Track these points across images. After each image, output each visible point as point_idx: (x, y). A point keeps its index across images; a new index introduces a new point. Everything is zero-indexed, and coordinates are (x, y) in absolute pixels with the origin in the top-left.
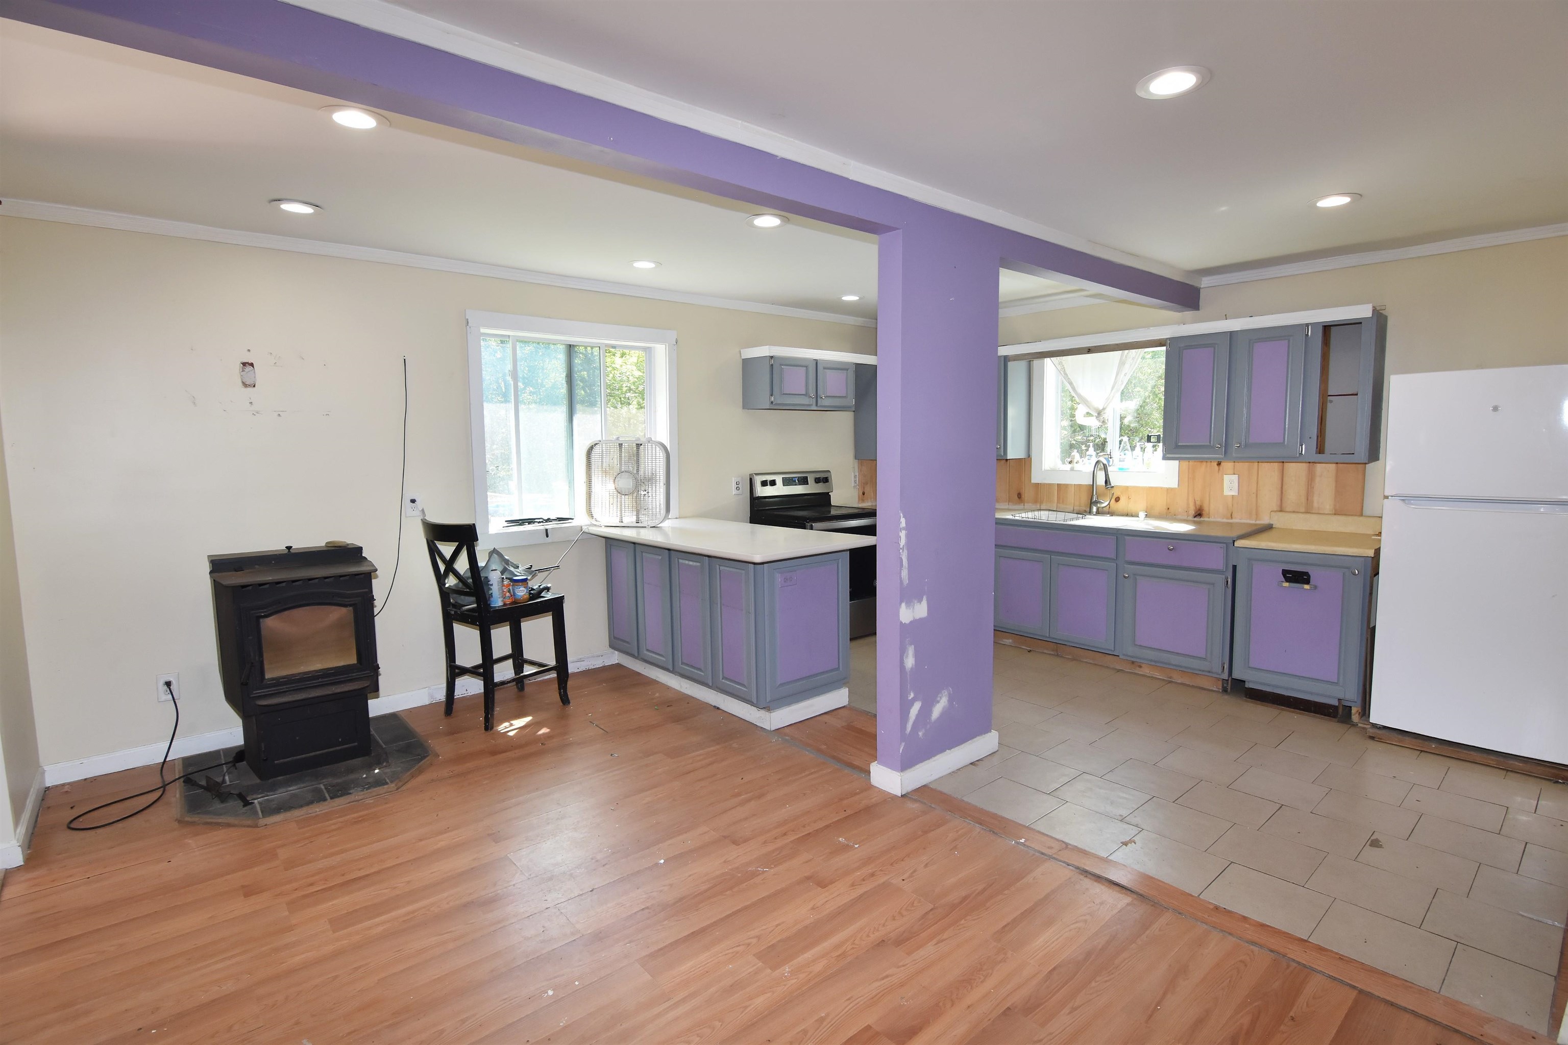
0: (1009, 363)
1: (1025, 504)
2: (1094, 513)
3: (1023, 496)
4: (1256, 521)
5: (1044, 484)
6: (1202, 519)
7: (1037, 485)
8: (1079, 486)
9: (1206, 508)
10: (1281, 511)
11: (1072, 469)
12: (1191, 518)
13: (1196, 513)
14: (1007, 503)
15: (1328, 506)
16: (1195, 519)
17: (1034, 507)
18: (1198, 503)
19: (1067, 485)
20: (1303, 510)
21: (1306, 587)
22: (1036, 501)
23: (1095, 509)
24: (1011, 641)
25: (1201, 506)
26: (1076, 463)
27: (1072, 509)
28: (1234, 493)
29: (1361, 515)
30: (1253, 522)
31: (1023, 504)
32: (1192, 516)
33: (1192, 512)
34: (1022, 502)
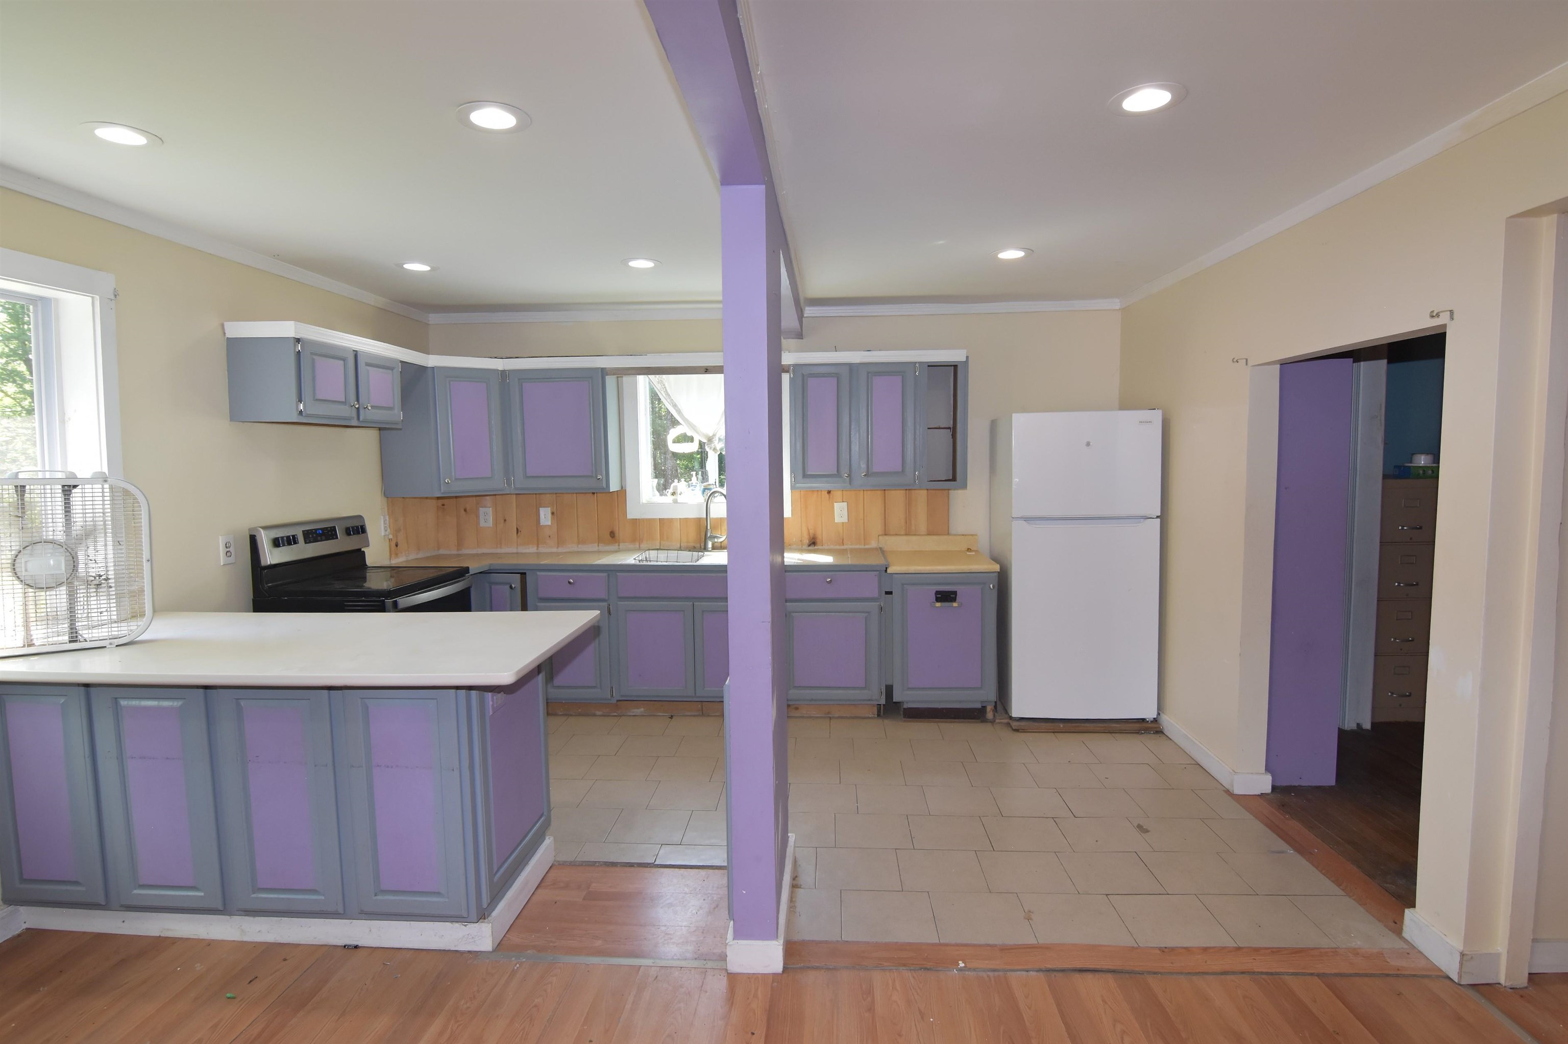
0: (607, 377)
1: (620, 544)
2: (710, 549)
3: (617, 535)
4: (864, 545)
5: (643, 520)
6: (816, 547)
7: (635, 522)
8: (685, 521)
9: (819, 536)
10: (886, 535)
11: (675, 502)
12: (805, 547)
13: (810, 541)
14: (596, 544)
15: (923, 528)
16: (810, 548)
17: (631, 546)
18: (811, 532)
19: (672, 519)
20: (903, 533)
21: (955, 604)
22: (634, 541)
23: (710, 545)
24: (642, 709)
25: (814, 535)
26: (680, 494)
27: (679, 546)
28: (845, 519)
29: (948, 534)
30: (862, 547)
31: (617, 544)
32: (807, 545)
33: (806, 541)
34: (616, 542)
